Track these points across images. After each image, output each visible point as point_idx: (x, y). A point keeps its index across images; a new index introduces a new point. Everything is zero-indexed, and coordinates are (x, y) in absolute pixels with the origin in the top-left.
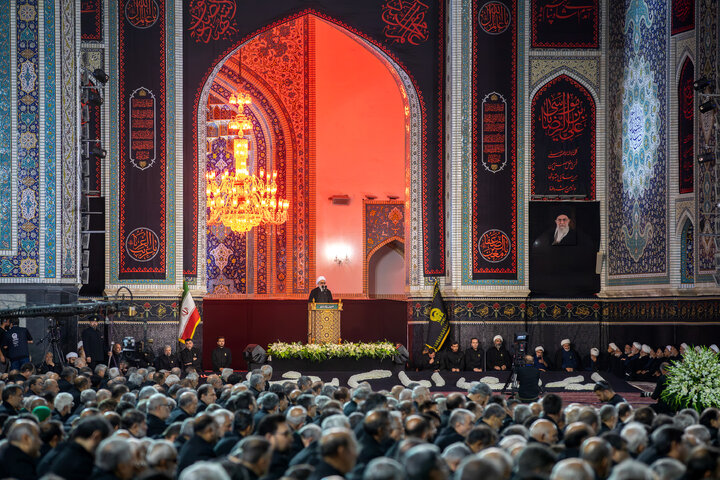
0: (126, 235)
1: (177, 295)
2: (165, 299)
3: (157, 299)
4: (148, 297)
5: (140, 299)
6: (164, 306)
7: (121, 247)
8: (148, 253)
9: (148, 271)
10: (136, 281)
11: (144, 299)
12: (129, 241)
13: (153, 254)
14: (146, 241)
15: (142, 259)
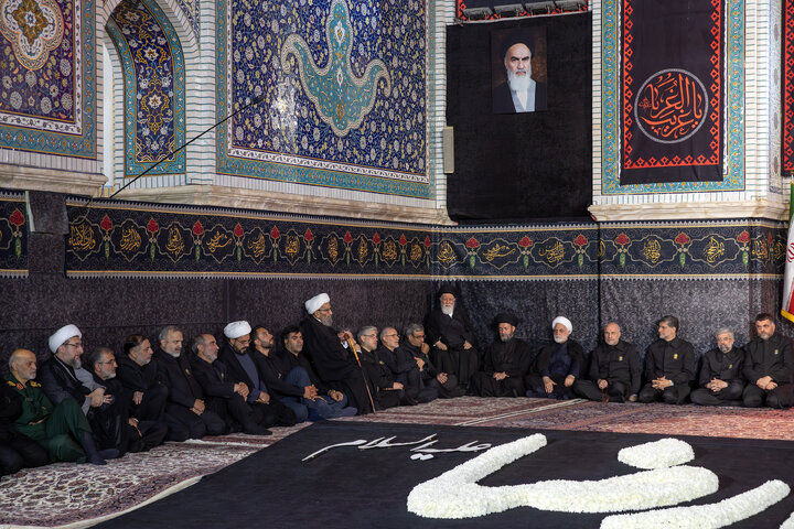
0: (634, 88)
1: (750, 215)
2: (722, 224)
3: (704, 225)
4: (683, 221)
5: (667, 226)
6: (720, 240)
7: (626, 115)
8: (682, 124)
9: (683, 163)
10: (657, 188)
11: (676, 226)
12: (640, 100)
13: (693, 126)
14: (679, 99)
15: (671, 138)
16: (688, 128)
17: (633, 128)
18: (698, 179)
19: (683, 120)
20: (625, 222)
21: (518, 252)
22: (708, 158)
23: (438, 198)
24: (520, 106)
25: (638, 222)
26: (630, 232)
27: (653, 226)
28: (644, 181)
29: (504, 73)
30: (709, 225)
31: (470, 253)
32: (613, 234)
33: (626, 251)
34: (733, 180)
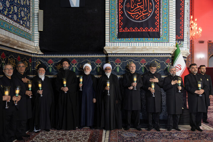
2: (160, 56)
3: (152, 56)
4: (144, 54)
5: (137, 56)
6: (158, 62)
7: (120, 10)
8: (144, 14)
9: (144, 30)
10: (133, 40)
11: (141, 56)
12: (126, 4)
13: (148, 15)
14: (142, 4)
15: (139, 20)
16: (146, 16)
17: (123, 15)
18: (150, 37)
19: (144, 13)
20: (119, 54)
22: (154, 28)
23: (35, 41)
24: (73, 4)
25: (125, 54)
26: (121, 58)
27: (131, 56)
28: (128, 37)
30: (154, 56)
31: (49, 66)
32: (114, 59)
33: (119, 66)
34: (164, 38)
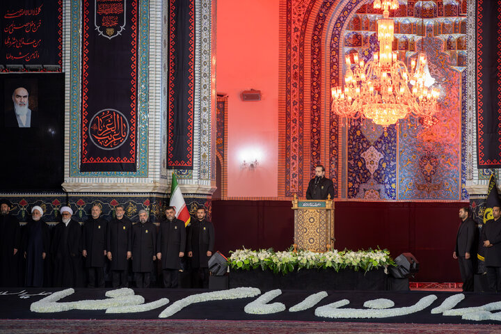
0: (89, 118)
1: (150, 191)
2: (136, 196)
3: (126, 196)
4: (115, 193)
5: (106, 195)
6: (134, 204)
7: (84, 133)
9: (115, 161)
10: (101, 174)
11: (111, 195)
14: (113, 126)
15: (109, 147)
16: (118, 142)
17: (88, 140)
18: (123, 170)
20: (82, 193)
21: (18, 209)
22: (129, 159)
24: (22, 124)
25: (90, 193)
26: (85, 198)
27: (98, 195)
28: (94, 170)
29: (12, 104)
30: (128, 195)
32: (76, 199)
33: (82, 209)
34: (142, 172)
